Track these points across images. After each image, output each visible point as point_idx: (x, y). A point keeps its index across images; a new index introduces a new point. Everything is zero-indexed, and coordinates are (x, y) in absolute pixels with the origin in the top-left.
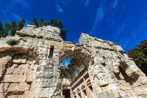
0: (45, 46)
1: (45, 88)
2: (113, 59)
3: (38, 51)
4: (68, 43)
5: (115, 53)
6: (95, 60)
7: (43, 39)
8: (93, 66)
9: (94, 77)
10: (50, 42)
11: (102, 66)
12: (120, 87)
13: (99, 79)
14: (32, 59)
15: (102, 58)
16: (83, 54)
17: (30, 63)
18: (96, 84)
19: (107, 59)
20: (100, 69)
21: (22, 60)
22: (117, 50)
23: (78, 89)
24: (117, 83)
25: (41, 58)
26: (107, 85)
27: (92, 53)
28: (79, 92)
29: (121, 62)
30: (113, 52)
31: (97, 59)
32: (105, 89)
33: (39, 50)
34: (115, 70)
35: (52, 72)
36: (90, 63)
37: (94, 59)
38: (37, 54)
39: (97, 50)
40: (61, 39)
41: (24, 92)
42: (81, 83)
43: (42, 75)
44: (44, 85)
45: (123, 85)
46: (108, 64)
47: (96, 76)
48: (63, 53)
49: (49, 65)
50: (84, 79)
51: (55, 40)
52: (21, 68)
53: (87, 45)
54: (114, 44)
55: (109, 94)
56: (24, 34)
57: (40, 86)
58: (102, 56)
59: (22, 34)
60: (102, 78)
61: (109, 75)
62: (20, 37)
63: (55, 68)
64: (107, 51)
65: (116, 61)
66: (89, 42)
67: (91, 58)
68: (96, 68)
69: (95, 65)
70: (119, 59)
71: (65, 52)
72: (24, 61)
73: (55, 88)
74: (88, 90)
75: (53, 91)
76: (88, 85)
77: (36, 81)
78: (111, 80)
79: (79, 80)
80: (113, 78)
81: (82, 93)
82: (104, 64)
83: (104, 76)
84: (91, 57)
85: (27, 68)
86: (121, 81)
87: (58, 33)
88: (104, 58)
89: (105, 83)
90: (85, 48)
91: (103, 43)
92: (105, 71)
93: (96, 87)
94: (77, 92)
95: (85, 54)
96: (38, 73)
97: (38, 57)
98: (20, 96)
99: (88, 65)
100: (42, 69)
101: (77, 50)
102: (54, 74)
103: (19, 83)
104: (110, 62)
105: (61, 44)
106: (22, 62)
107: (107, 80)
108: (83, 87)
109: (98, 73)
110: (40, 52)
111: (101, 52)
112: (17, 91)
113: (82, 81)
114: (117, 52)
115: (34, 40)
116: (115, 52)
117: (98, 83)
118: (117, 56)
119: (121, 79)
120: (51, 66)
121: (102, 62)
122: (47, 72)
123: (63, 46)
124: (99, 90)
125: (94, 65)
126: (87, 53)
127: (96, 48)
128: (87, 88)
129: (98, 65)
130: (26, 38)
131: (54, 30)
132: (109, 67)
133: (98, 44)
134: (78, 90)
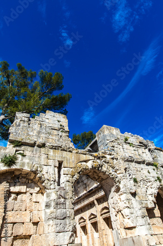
0: (51, 162)
1: (59, 232)
2: (149, 182)
3: (43, 175)
4: (83, 154)
5: (154, 170)
6: (121, 186)
7: (47, 149)
8: (117, 195)
9: (118, 212)
10: (57, 155)
11: (131, 197)
12: (150, 232)
13: (124, 217)
14: (33, 184)
15: (132, 181)
16: (104, 173)
17: (32, 191)
18: (119, 223)
19: (139, 184)
20: (127, 203)
21: (21, 187)
22: (159, 162)
23: (82, 218)
24: (148, 226)
25: (48, 186)
26: (135, 227)
27: (118, 172)
28: (83, 224)
29: (161, 187)
30: (150, 168)
31: (126, 184)
32: (131, 233)
33: (44, 172)
34: (149, 203)
35: (65, 210)
36: (113, 189)
37: (120, 183)
38: (43, 179)
39: (126, 165)
40: (71, 145)
41: (30, 236)
42: (89, 209)
43: (53, 215)
44: (58, 229)
45: (157, 227)
46: (140, 193)
47: (120, 211)
48: (76, 176)
49: (60, 198)
50: (96, 202)
51: (64, 150)
52: (22, 201)
53: (111, 155)
54: (155, 149)
55: (135, 241)
56: (20, 142)
57: (53, 230)
58: (134, 176)
59: (17, 141)
60: (128, 217)
61: (140, 213)
62: (14, 147)
63: (67, 203)
64: (142, 166)
65: (153, 187)
66: (115, 149)
67: (115, 182)
68: (122, 199)
69: (121, 194)
70: (158, 182)
71: (79, 173)
72: (23, 188)
73: (70, 233)
74: (102, 224)
75: (68, 237)
76: (102, 215)
77: (48, 224)
78: (141, 221)
79: (86, 202)
80: (143, 217)
81: (89, 227)
82: (134, 195)
83: (132, 213)
84: (117, 179)
85: (28, 201)
86: (154, 220)
87: (66, 132)
88: (135, 181)
89: (132, 225)
90: (108, 163)
91: (136, 149)
92: (135, 207)
93: (119, 228)
94: (80, 223)
95: (107, 173)
96: (48, 211)
97: (44, 184)
98: (27, 240)
99: (110, 191)
100: (53, 205)
101: (95, 168)
102: (68, 212)
103: (23, 223)
104: (144, 190)
105: (73, 157)
106: (22, 191)
107: (135, 221)
108: (92, 217)
109: (124, 208)
110: (46, 176)
111: (133, 169)
112: (24, 234)
113: (91, 205)
114: (157, 168)
115: (34, 152)
116: (154, 167)
117: (122, 224)
118: (156, 176)
119: (155, 217)
120: (62, 200)
121: (131, 191)
122: (59, 210)
123: (76, 161)
124: (123, 233)
125: (119, 193)
126: (111, 172)
127: (125, 161)
128: (100, 220)
129: (125, 194)
130: (23, 148)
131: (59, 121)
132: (141, 197)
133: (129, 152)
134: (82, 220)
